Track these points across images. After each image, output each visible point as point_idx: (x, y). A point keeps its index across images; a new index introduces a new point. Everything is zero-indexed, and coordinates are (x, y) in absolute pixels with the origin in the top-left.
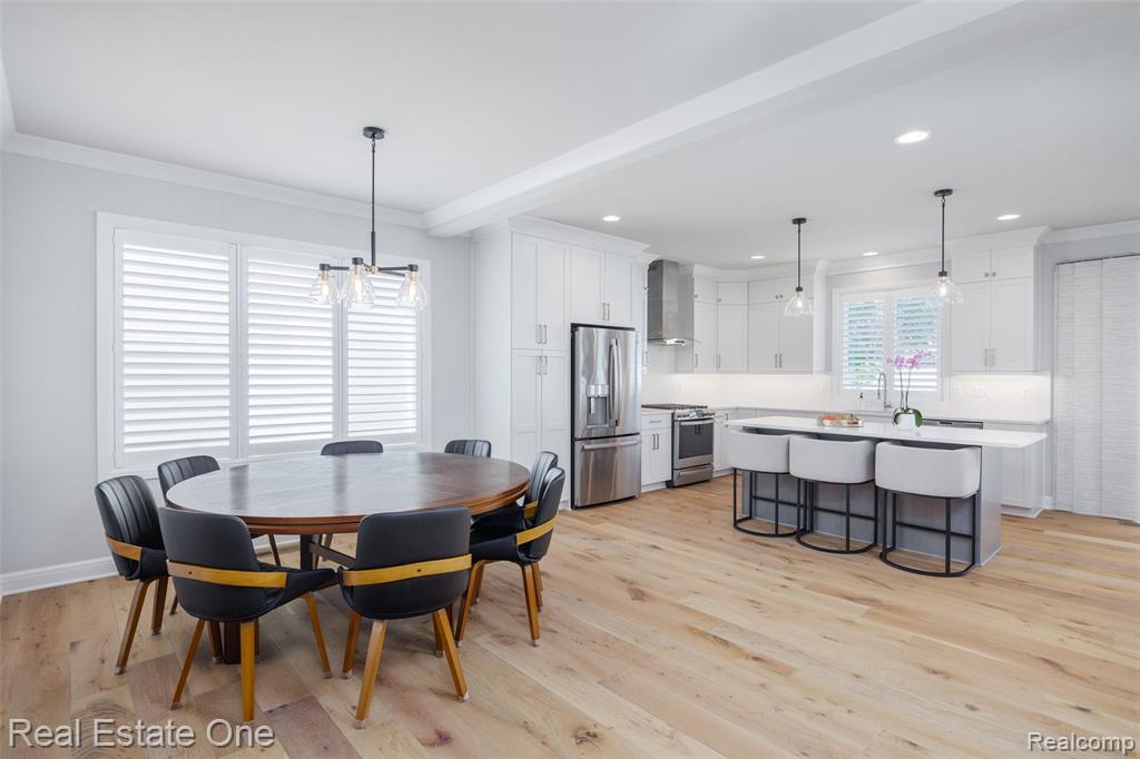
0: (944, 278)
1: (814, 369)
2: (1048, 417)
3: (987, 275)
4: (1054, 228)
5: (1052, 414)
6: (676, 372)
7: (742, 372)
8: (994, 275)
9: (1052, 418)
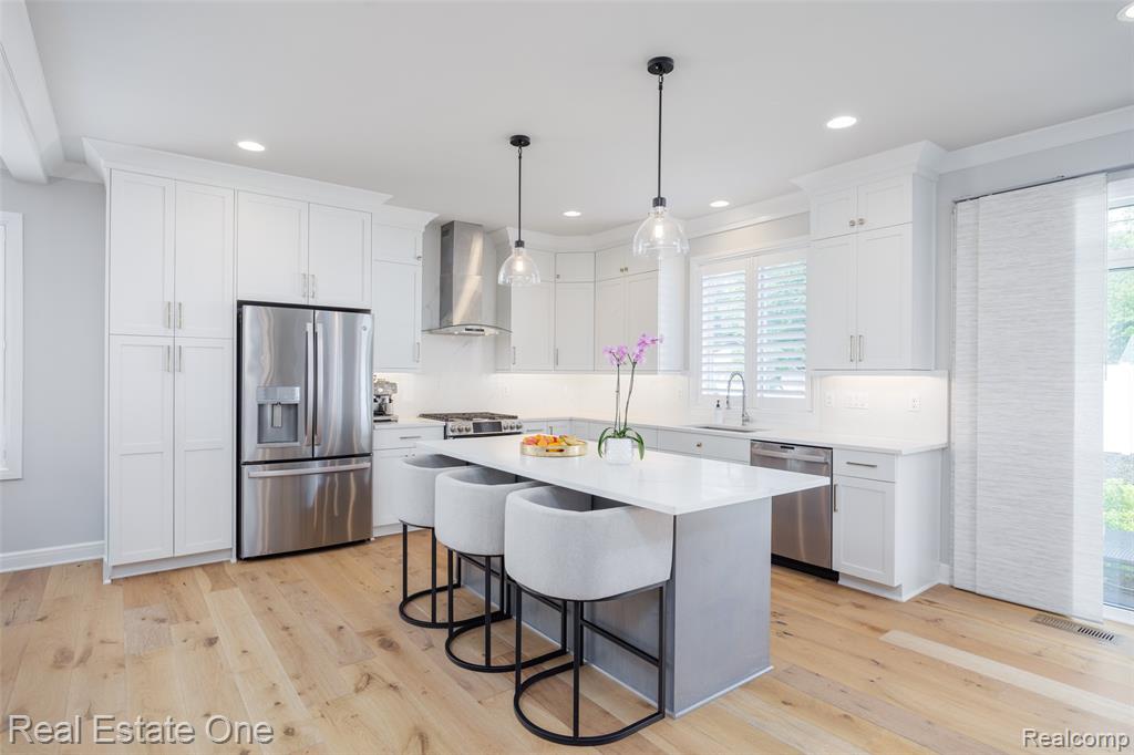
0: (660, 208)
1: (661, 367)
2: (939, 440)
3: (853, 224)
4: (950, 147)
5: (949, 438)
6: (496, 370)
7: (586, 371)
8: (862, 222)
9: (949, 441)
